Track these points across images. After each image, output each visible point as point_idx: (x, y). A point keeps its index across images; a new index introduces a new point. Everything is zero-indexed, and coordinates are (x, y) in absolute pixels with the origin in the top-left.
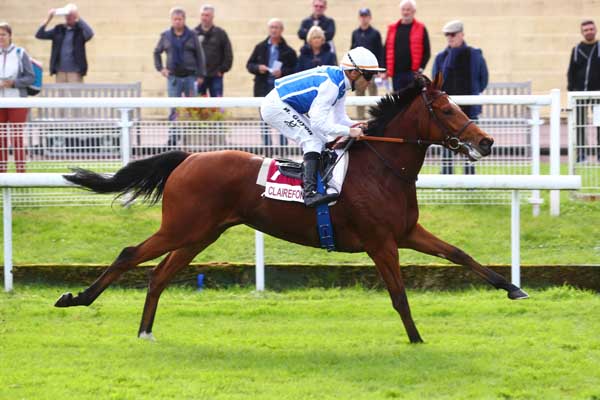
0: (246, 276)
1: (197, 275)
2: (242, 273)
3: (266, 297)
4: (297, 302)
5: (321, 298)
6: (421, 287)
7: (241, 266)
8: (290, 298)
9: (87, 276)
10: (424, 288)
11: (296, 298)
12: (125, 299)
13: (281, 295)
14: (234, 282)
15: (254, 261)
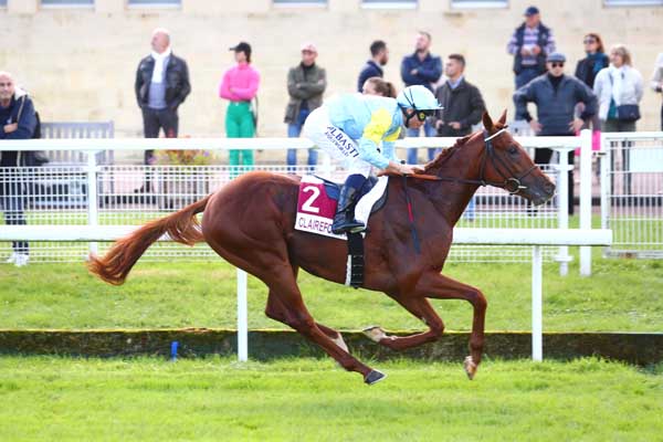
0: (227, 344)
1: (171, 343)
2: (221, 340)
3: (249, 369)
4: (285, 373)
5: (312, 370)
6: (428, 357)
7: (221, 332)
8: (276, 370)
9: (45, 343)
10: (431, 358)
11: (284, 369)
12: (87, 369)
13: (266, 366)
14: (212, 351)
15: (236, 327)
